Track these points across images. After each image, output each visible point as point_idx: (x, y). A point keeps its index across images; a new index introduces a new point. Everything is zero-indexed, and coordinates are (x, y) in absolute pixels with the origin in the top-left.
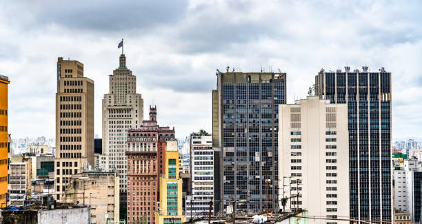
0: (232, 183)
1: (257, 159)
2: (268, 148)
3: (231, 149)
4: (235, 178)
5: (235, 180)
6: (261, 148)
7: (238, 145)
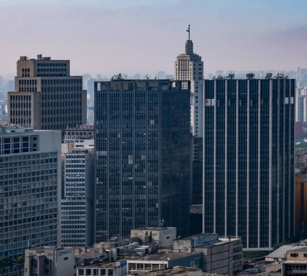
0: (105, 184)
1: (130, 162)
2: (141, 152)
3: (104, 153)
4: (108, 180)
5: (108, 182)
6: (134, 152)
7: (111, 149)
